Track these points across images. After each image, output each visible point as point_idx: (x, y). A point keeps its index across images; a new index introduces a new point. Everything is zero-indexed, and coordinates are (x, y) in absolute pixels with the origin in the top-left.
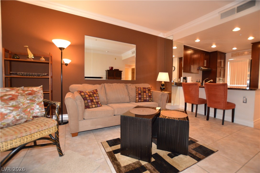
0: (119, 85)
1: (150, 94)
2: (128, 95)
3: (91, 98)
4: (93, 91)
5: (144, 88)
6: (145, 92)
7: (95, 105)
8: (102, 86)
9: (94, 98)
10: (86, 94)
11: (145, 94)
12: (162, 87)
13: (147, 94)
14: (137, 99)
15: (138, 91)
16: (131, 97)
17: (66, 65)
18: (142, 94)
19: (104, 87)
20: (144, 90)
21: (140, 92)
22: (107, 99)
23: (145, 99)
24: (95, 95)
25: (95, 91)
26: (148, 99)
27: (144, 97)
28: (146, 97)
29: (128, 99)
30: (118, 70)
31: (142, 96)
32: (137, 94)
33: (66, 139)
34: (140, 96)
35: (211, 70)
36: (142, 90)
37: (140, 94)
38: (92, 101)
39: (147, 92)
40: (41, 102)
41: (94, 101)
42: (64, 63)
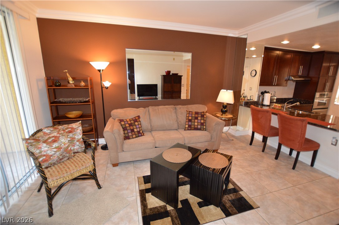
0: (167, 108)
1: (202, 121)
2: (177, 121)
3: (132, 128)
4: (135, 118)
5: (197, 113)
6: (196, 118)
7: (135, 135)
8: (146, 110)
9: (134, 127)
10: (126, 123)
11: (196, 121)
12: (223, 109)
13: (199, 121)
14: (187, 126)
15: (189, 117)
16: (179, 123)
17: (107, 88)
18: (193, 121)
19: (149, 111)
20: (196, 116)
21: (190, 118)
22: (151, 126)
23: (196, 127)
24: (136, 123)
25: (137, 118)
26: (199, 127)
27: (194, 125)
28: (198, 125)
29: (176, 126)
30: (178, 74)
31: (193, 123)
32: (187, 120)
33: (107, 169)
34: (190, 123)
35: (308, 80)
36: (193, 115)
37: (190, 121)
38: (132, 131)
39: (199, 118)
40: (80, 139)
41: (135, 130)
42: (104, 86)
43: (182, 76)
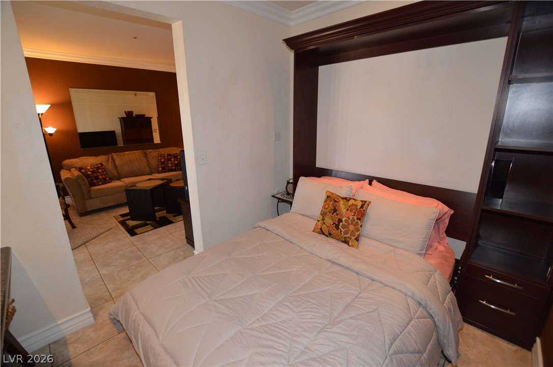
0: (135, 153)
1: (176, 162)
2: (148, 165)
3: (95, 175)
4: (97, 165)
5: (169, 155)
6: (170, 160)
7: (101, 181)
8: (109, 157)
9: (99, 174)
10: (87, 170)
11: (170, 162)
13: (173, 162)
14: (160, 169)
15: (161, 159)
16: (152, 167)
17: (51, 135)
18: (166, 162)
19: (112, 158)
20: (169, 157)
21: (163, 160)
22: (118, 173)
23: (170, 168)
24: (100, 171)
25: (99, 165)
26: (173, 168)
27: (168, 167)
28: (172, 166)
29: (148, 170)
31: (166, 165)
32: (160, 163)
34: (163, 166)
36: (166, 157)
37: (163, 163)
38: (97, 178)
39: (173, 160)
41: (100, 177)
42: (47, 133)
43: (152, 118)
